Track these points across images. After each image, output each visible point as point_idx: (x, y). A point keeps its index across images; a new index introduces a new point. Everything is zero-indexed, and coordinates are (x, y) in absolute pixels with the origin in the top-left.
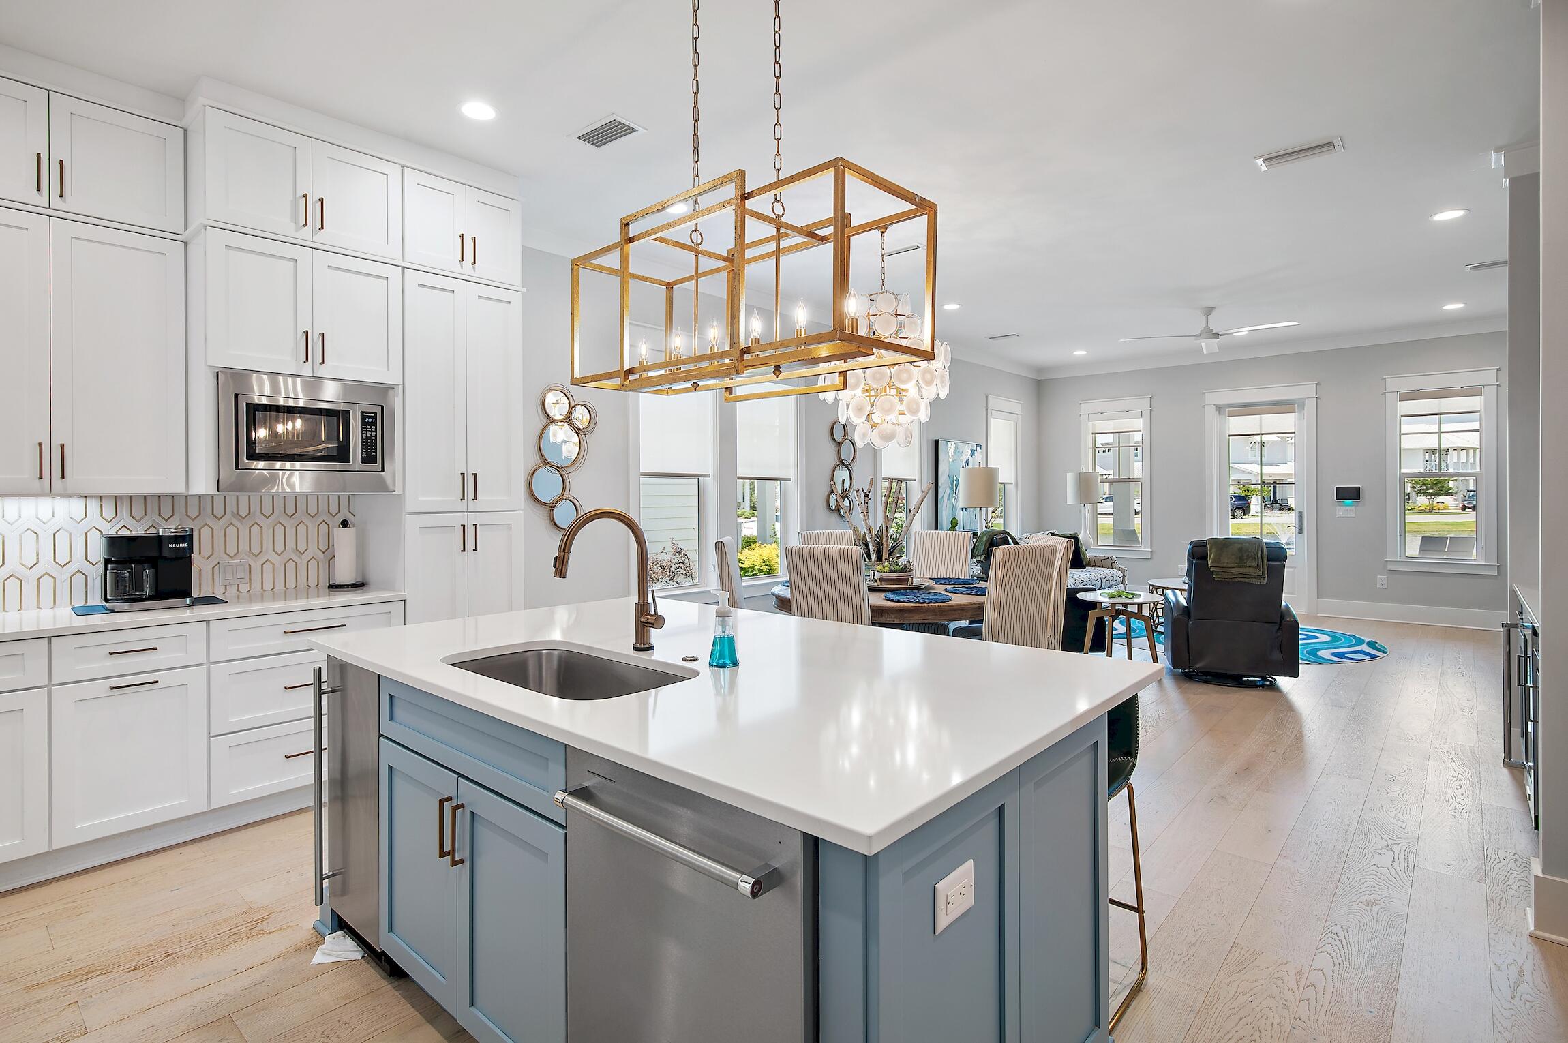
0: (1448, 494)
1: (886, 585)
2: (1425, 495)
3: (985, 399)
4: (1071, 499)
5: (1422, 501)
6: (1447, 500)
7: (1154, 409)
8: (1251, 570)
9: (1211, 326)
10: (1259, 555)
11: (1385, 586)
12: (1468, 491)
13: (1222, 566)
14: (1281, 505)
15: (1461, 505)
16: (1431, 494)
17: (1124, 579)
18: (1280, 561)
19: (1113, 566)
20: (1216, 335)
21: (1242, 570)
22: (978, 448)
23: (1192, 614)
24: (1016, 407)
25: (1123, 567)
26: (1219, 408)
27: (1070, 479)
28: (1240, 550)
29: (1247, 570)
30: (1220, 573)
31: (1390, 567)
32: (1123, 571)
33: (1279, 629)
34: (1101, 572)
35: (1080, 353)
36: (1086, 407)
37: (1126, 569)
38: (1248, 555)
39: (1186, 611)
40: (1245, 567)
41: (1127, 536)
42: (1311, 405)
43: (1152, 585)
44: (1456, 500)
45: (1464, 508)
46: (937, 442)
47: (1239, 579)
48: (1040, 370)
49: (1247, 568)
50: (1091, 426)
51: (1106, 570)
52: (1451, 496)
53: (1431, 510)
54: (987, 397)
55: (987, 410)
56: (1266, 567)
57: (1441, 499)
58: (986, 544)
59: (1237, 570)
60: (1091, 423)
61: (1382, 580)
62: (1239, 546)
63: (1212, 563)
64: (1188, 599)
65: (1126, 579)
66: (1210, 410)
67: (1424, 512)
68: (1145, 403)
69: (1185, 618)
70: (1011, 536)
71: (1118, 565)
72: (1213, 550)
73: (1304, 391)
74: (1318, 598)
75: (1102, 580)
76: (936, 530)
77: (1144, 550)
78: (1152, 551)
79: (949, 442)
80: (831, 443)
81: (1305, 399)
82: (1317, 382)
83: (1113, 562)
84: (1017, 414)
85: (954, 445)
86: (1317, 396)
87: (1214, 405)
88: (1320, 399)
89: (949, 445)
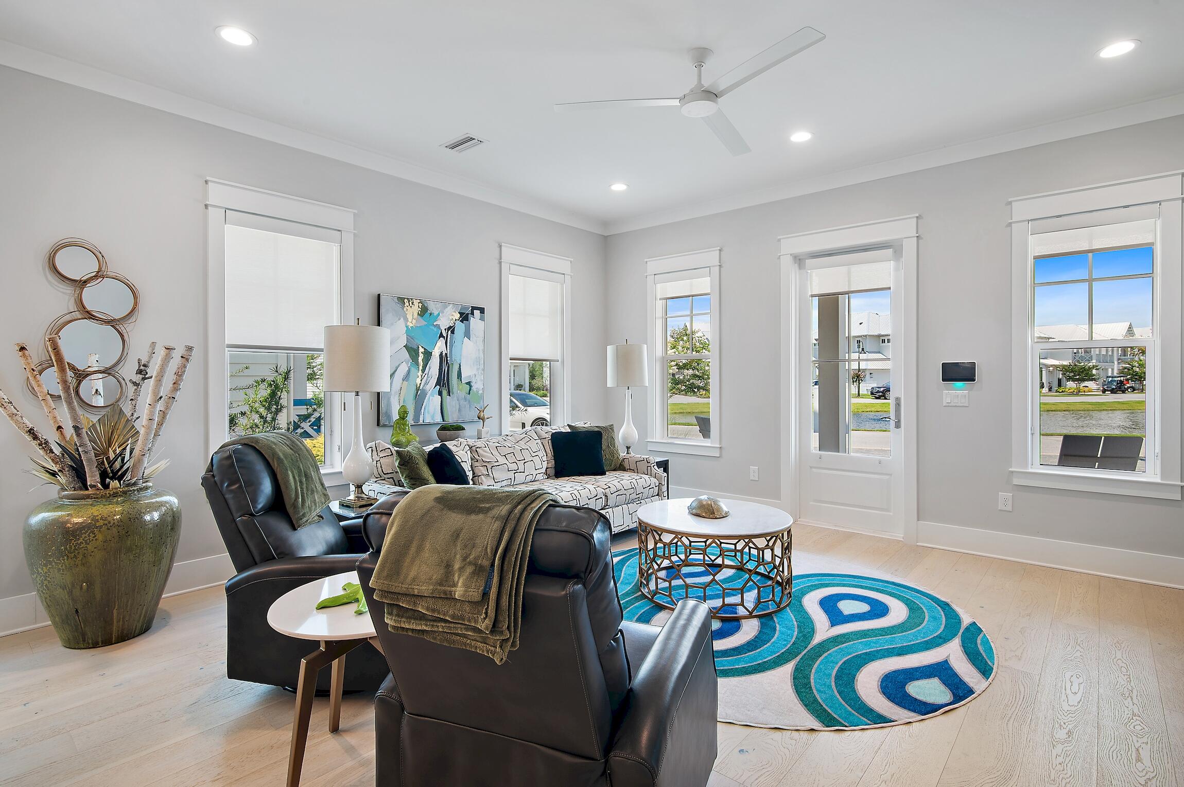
0: (1092, 380)
2: (1074, 380)
3: (497, 249)
4: (610, 379)
5: (1071, 385)
6: (1091, 385)
7: (723, 265)
10: (498, 561)
11: (1009, 508)
12: (1107, 377)
15: (1102, 389)
16: (1078, 380)
17: (660, 490)
22: (477, 313)
24: (561, 264)
26: (799, 260)
31: (1016, 481)
32: (660, 479)
36: (653, 266)
42: (910, 247)
44: (1098, 385)
45: (1104, 391)
46: (379, 295)
48: (605, 223)
52: (1094, 382)
53: (1077, 393)
54: (500, 246)
55: (500, 263)
57: (1086, 383)
61: (1005, 499)
66: (787, 262)
67: (1072, 394)
68: (713, 257)
71: (656, 469)
73: (905, 228)
74: (918, 520)
75: (609, 495)
76: (378, 425)
77: (712, 446)
78: (721, 447)
79: (406, 300)
80: (53, 281)
81: (901, 240)
82: (917, 215)
83: (649, 465)
84: (564, 274)
85: (420, 305)
86: (917, 235)
87: (791, 254)
88: (922, 238)
89: (407, 304)
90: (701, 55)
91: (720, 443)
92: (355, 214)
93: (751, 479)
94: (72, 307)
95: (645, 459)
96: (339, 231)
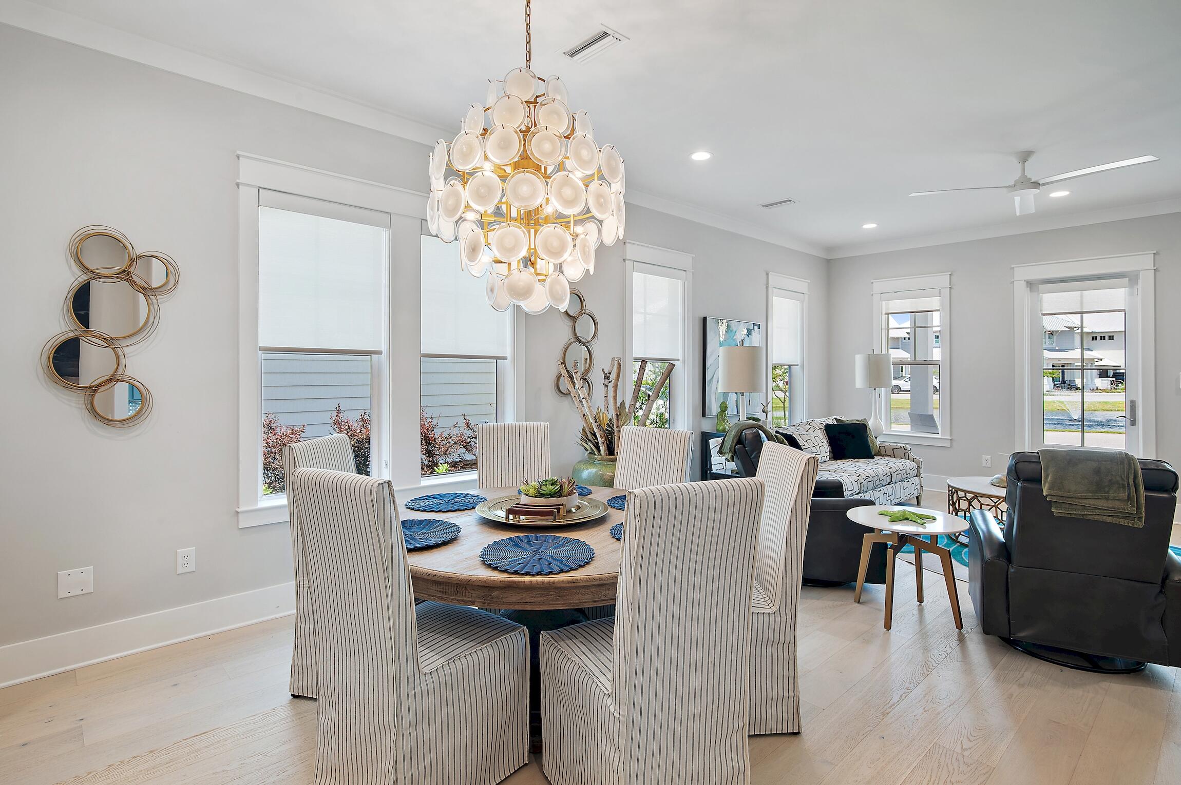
1: (523, 519)
3: (766, 276)
4: (859, 381)
7: (954, 287)
8: (1117, 504)
9: (1028, 174)
10: (1131, 482)
13: (1066, 494)
14: (1069, 385)
17: (918, 472)
18: (1165, 491)
19: (906, 456)
20: (1036, 185)
21: (1100, 503)
22: (756, 328)
23: (1015, 557)
24: (802, 285)
25: (918, 458)
26: (1031, 285)
27: (859, 362)
28: (1097, 471)
29: (1110, 504)
30: (1064, 506)
32: (918, 463)
33: (1161, 591)
34: (891, 464)
35: (870, 226)
36: (878, 286)
37: (921, 460)
38: (1110, 481)
39: (1004, 550)
40: (1107, 499)
41: (924, 421)
42: (1146, 278)
43: (952, 487)
46: (705, 319)
47: (1096, 518)
48: (830, 249)
49: (1110, 501)
50: (885, 306)
51: (898, 460)
54: (767, 274)
55: (767, 288)
56: (1143, 501)
58: (733, 440)
59: (1092, 502)
60: (884, 302)
62: (1095, 465)
63: (1050, 488)
64: (1008, 533)
65: (921, 471)
66: (1020, 288)
68: (943, 280)
69: (1003, 562)
70: (765, 432)
71: (912, 455)
72: (1050, 470)
73: (1142, 262)
75: (892, 473)
76: (704, 415)
77: (943, 437)
78: (951, 439)
79: (719, 321)
80: (563, 318)
81: (1139, 271)
82: (1155, 252)
83: (906, 451)
84: (803, 293)
85: (727, 324)
86: (1155, 268)
87: (1025, 280)
88: (1159, 271)
89: (720, 324)
90: (1025, 156)
91: (951, 435)
92: (693, 258)
93: (983, 466)
94: (571, 336)
95: (902, 447)
96: (684, 271)
